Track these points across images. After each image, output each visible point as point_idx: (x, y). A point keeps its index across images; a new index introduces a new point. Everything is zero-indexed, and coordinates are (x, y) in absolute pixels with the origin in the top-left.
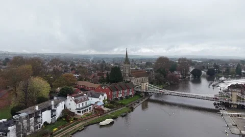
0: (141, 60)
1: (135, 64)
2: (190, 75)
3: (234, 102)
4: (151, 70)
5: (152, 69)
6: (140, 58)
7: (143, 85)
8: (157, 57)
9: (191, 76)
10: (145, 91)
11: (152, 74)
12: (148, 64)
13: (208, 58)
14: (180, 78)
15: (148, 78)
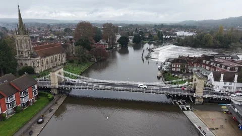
0: (60, 25)
1: (51, 30)
2: (117, 44)
3: (201, 95)
4: (71, 39)
5: (71, 37)
6: (58, 23)
7: (54, 75)
8: (78, 22)
9: (118, 46)
10: (57, 86)
11: (70, 48)
12: (67, 30)
13: (126, 23)
14: (107, 49)
15: (64, 54)
